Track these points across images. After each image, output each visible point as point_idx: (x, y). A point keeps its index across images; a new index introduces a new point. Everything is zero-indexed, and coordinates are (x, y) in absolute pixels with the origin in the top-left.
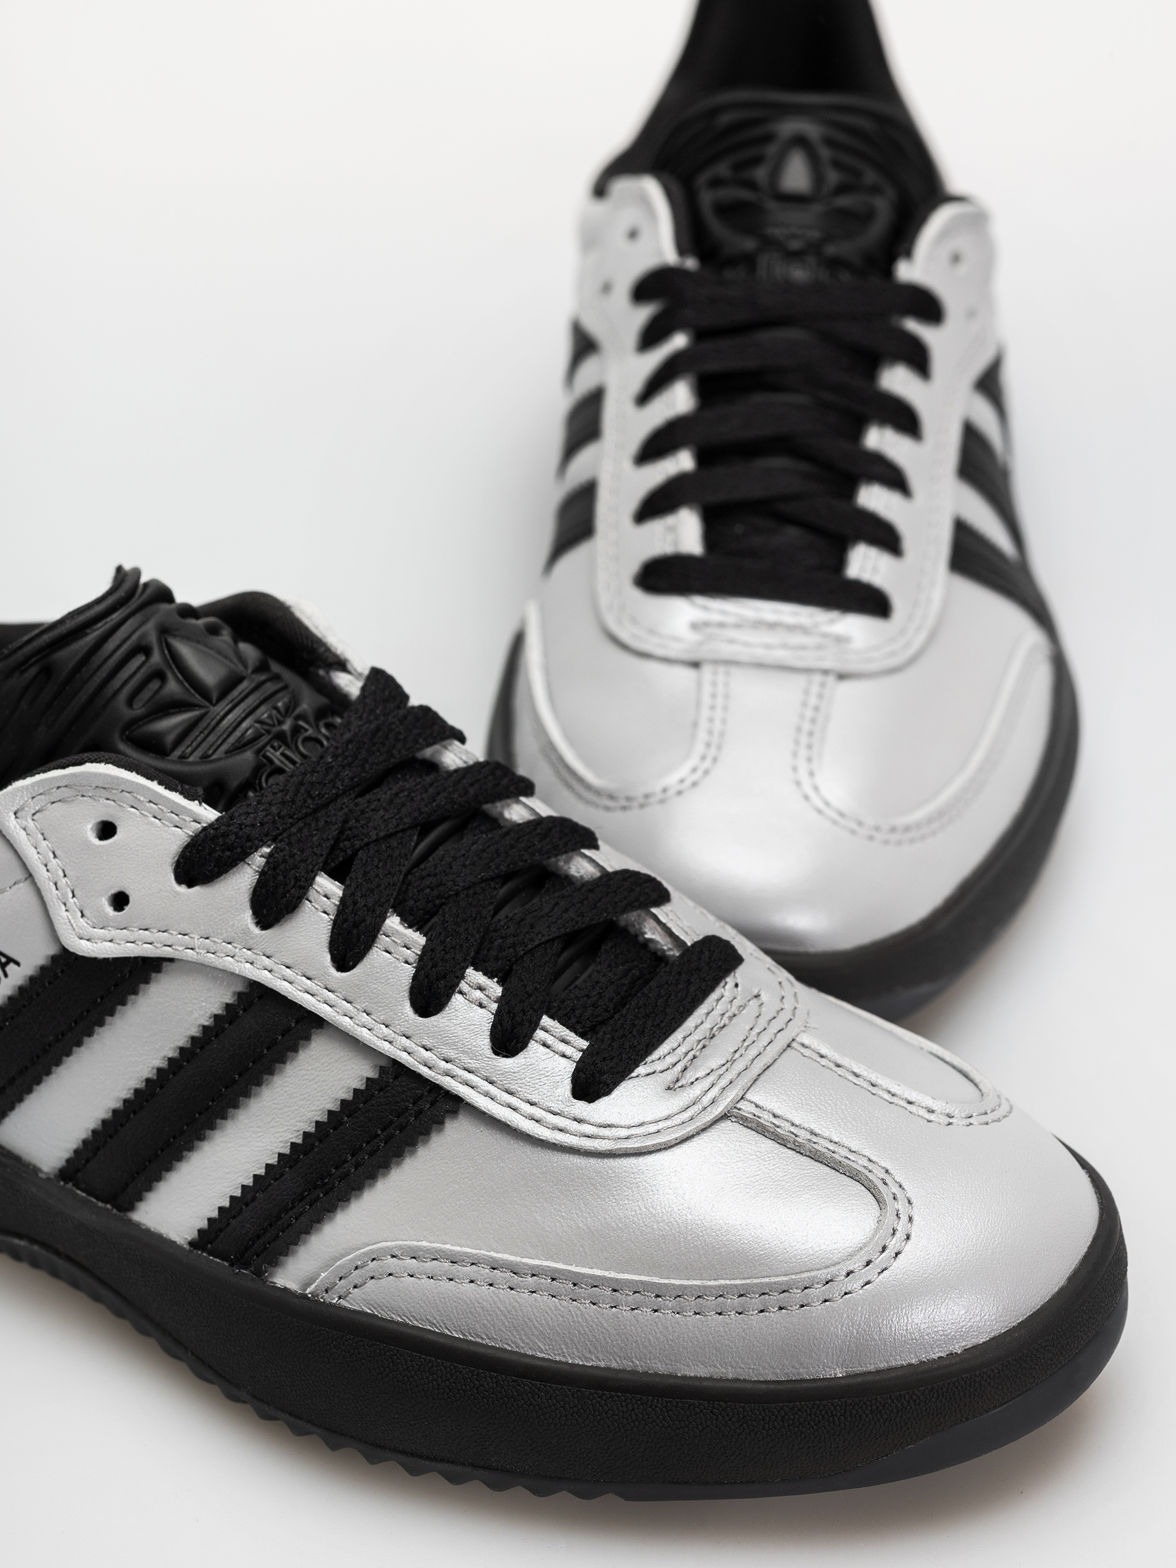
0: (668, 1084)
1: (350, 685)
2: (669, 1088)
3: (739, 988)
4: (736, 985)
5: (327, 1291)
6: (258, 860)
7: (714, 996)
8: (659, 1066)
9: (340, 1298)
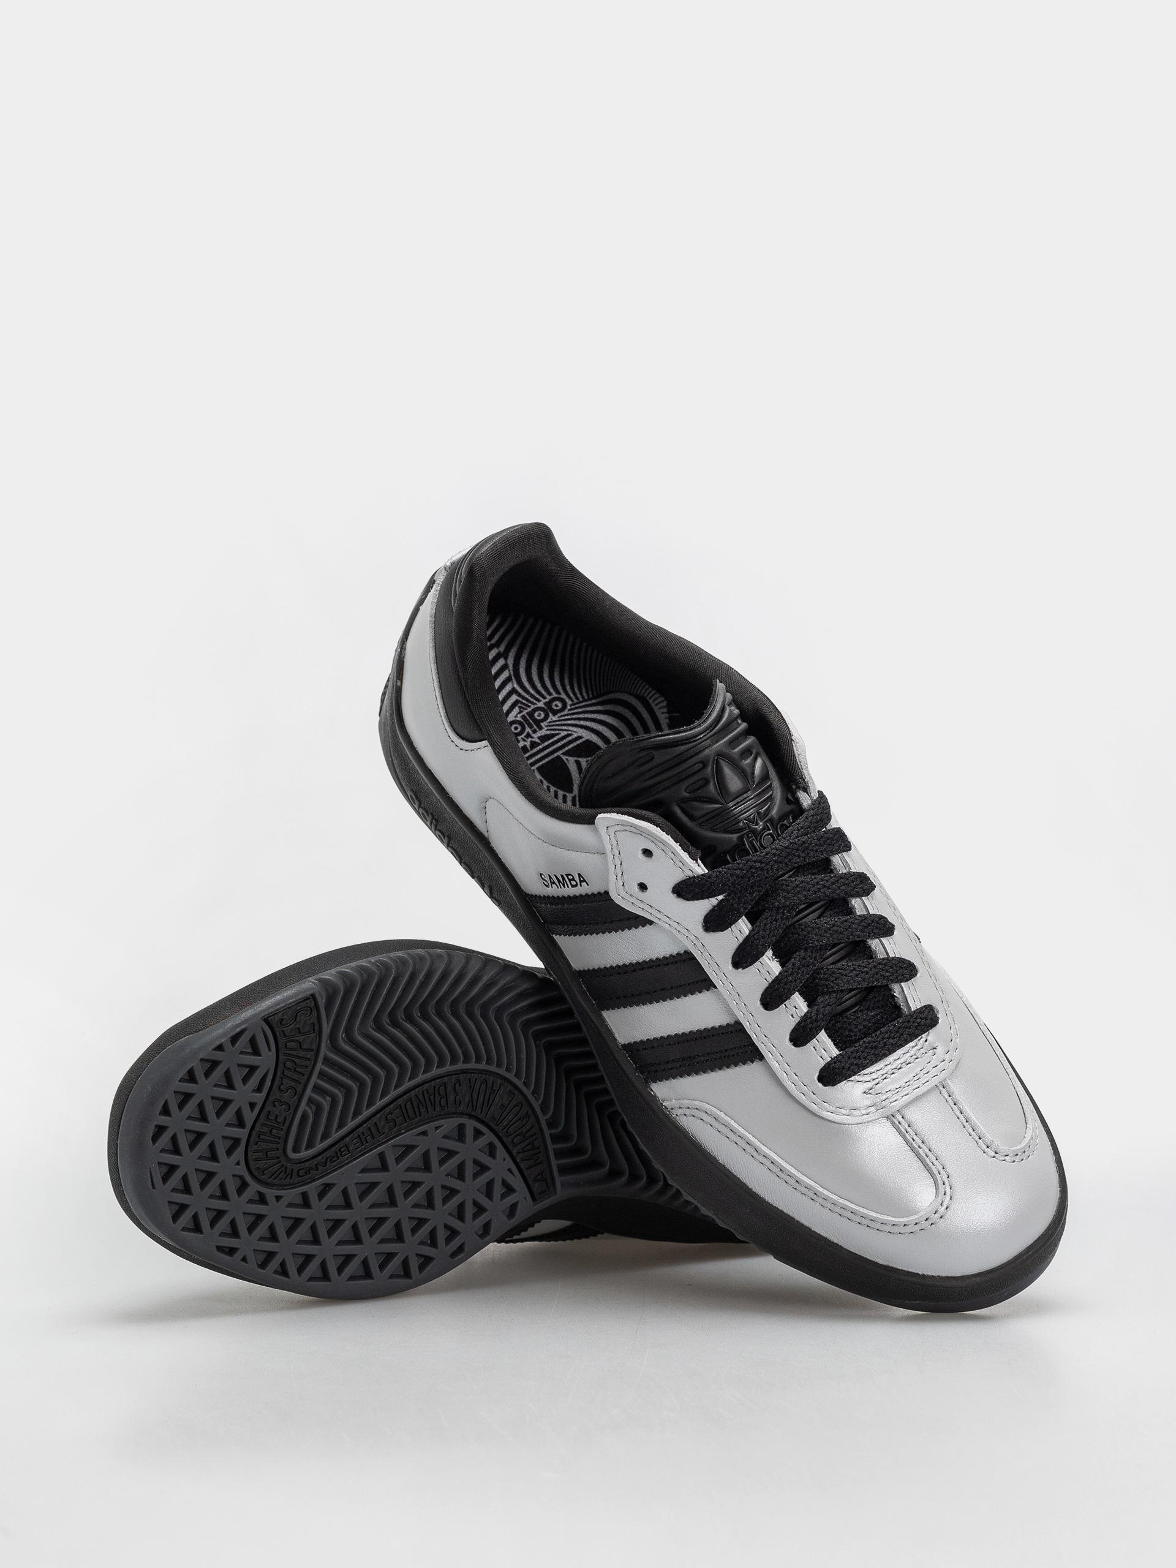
0: (865, 1090)
1: (805, 801)
2: (865, 1093)
3: (927, 1043)
4: (926, 1041)
5: (672, 1109)
6: (714, 901)
7: (911, 1044)
8: (867, 1078)
9: (677, 1115)
